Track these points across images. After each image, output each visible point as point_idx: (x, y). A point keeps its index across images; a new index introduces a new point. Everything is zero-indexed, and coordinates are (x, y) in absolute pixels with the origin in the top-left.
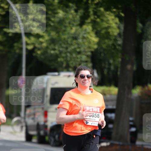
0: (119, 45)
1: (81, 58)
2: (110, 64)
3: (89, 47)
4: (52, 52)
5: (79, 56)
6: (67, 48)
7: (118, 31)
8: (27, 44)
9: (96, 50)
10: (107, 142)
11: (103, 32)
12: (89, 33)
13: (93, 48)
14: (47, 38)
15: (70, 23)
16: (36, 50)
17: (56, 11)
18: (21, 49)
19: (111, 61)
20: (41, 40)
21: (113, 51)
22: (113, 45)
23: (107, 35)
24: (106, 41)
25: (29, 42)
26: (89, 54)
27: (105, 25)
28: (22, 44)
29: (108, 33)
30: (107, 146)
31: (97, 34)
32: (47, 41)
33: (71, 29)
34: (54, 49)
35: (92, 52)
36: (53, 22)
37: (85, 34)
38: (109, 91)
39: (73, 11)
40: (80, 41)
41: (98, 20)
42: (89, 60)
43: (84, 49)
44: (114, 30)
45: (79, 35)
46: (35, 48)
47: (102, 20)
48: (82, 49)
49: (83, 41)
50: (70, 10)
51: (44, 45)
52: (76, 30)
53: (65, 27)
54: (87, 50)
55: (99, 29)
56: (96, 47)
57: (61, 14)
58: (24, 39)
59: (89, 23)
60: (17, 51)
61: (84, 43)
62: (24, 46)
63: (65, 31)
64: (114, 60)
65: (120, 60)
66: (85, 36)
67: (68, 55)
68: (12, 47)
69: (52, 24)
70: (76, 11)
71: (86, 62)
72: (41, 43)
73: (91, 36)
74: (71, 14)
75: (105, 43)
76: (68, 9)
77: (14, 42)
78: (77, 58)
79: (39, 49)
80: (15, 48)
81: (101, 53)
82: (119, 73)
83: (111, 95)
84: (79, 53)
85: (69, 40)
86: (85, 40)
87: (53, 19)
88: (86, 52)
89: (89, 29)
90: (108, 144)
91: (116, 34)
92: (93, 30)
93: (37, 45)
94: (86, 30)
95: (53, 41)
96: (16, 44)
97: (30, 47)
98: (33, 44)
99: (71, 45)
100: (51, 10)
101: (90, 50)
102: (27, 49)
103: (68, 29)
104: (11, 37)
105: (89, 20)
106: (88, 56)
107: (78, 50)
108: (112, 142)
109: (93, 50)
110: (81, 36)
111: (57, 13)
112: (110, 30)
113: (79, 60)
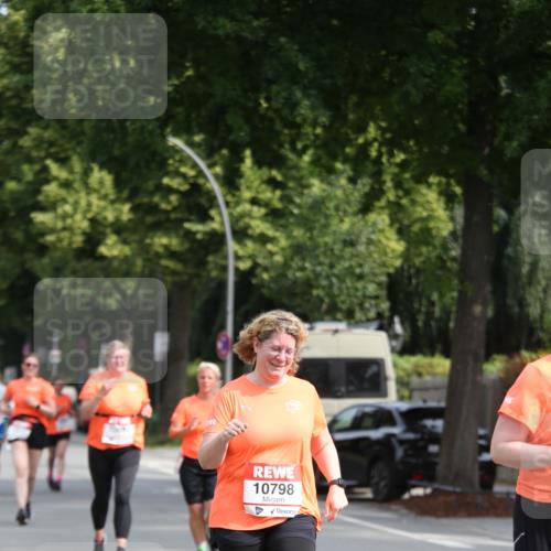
0: (454, 259)
1: (365, 288)
2: (432, 304)
3: (384, 265)
4: (298, 274)
5: (360, 285)
6: (332, 266)
7: (450, 226)
8: (238, 258)
9: (400, 271)
10: (425, 487)
11: (416, 228)
12: (382, 231)
13: (392, 266)
14: (283, 243)
15: (337, 209)
16: (258, 271)
17: (304, 182)
18: (224, 269)
19: (435, 297)
20: (270, 247)
21: (439, 272)
22: (439, 258)
23: (426, 236)
24: (424, 249)
25: (241, 253)
26: (383, 279)
27: (421, 212)
28: (225, 257)
29: (426, 231)
30: (426, 497)
31: (402, 232)
32: (283, 249)
33: (342, 221)
34: (303, 269)
35: (389, 275)
36: (299, 206)
37: (373, 232)
38: (431, 366)
39: (343, 181)
40: (362, 248)
41: (404, 201)
42: (384, 293)
43: (372, 268)
44: (441, 225)
45: (359, 237)
46: (255, 265)
47: (413, 202)
48: (366, 269)
49: (367, 248)
50: (338, 179)
51: (278, 258)
52: (353, 225)
53: (327, 217)
54: (377, 271)
55: (406, 222)
56: (398, 263)
57: (317, 187)
58: (232, 246)
59: (382, 208)
60: (214, 274)
61: (370, 254)
62: (231, 263)
63: (326, 226)
64: (441, 296)
65: (455, 294)
66: (373, 237)
67: (334, 280)
68: (202, 264)
69: (296, 211)
70: (352, 180)
71: (376, 297)
72: (271, 254)
73: (388, 239)
74: (341, 187)
75: (420, 254)
76: (333, 177)
77: (208, 253)
78: (357, 289)
79: (266, 269)
80: (211, 266)
81: (410, 278)
82: (452, 325)
83: (434, 375)
84: (360, 277)
85: (337, 248)
86: (372, 248)
87: (298, 200)
88: (375, 275)
89: (383, 220)
90: (429, 491)
91: (445, 233)
92: (391, 225)
93: (260, 260)
94: (374, 224)
95: (298, 250)
96: (211, 258)
97: (245, 265)
98: (252, 257)
99: (341, 258)
100: (294, 178)
101: (384, 270)
102: (237, 270)
103: (335, 221)
104: (200, 242)
105: (383, 202)
106: (379, 284)
107: (358, 271)
108: (436, 486)
109: (391, 270)
110: (363, 239)
111: (308, 186)
112: (432, 224)
113: (360, 294)
